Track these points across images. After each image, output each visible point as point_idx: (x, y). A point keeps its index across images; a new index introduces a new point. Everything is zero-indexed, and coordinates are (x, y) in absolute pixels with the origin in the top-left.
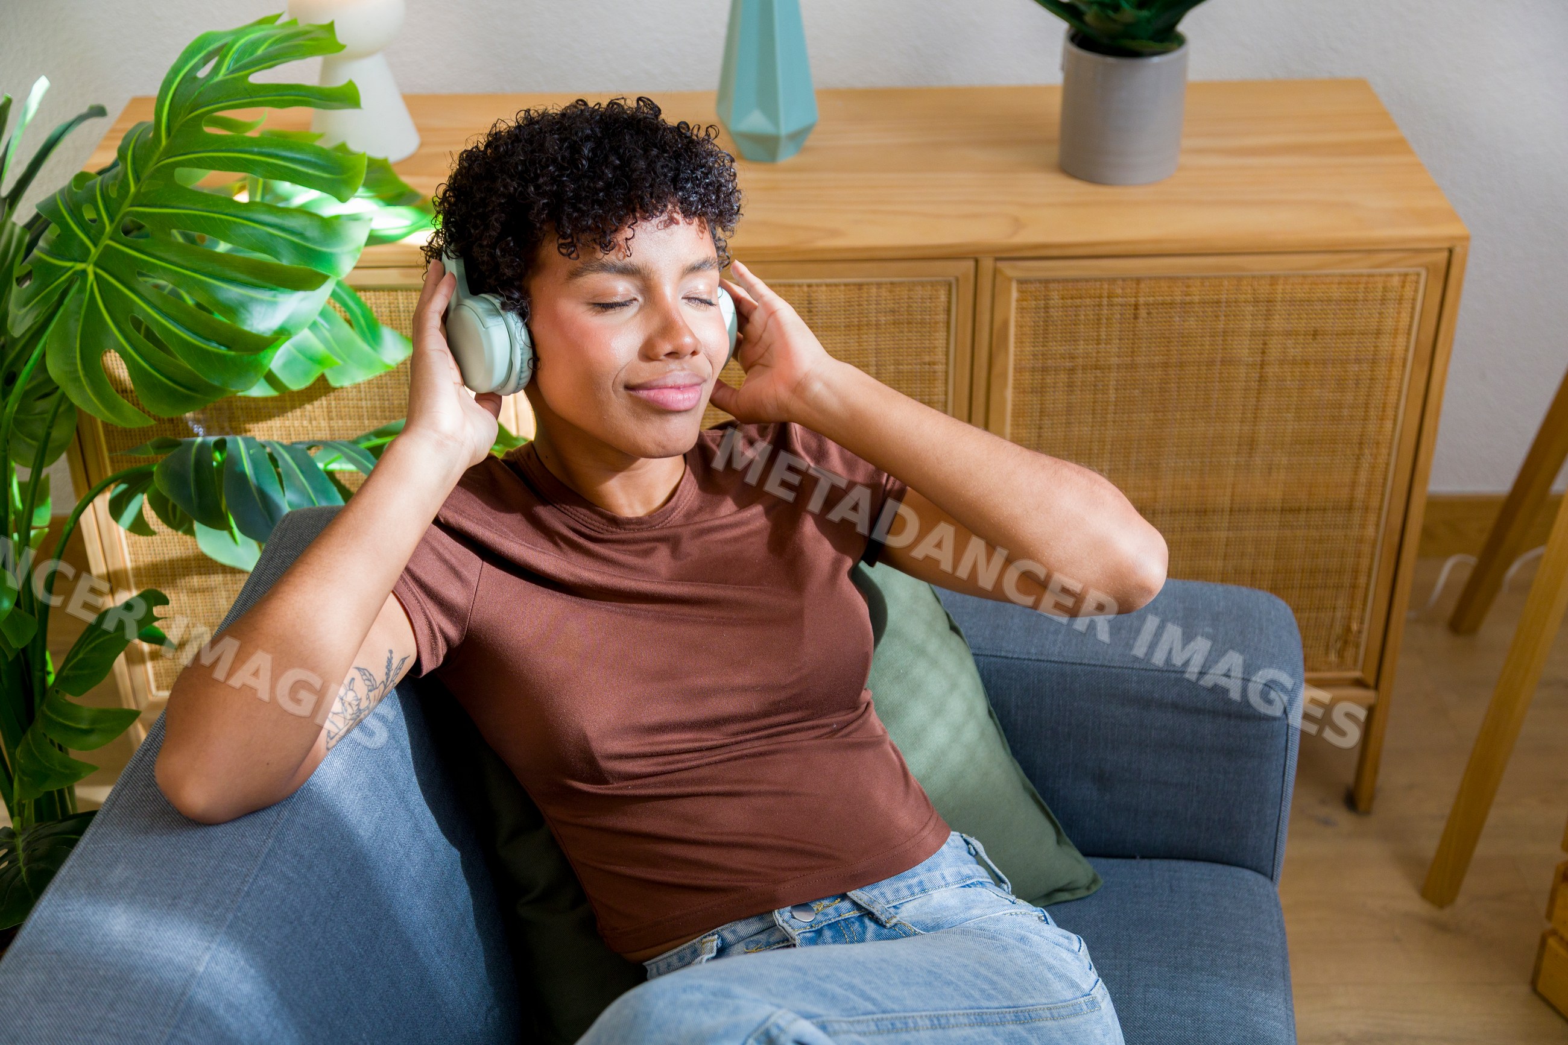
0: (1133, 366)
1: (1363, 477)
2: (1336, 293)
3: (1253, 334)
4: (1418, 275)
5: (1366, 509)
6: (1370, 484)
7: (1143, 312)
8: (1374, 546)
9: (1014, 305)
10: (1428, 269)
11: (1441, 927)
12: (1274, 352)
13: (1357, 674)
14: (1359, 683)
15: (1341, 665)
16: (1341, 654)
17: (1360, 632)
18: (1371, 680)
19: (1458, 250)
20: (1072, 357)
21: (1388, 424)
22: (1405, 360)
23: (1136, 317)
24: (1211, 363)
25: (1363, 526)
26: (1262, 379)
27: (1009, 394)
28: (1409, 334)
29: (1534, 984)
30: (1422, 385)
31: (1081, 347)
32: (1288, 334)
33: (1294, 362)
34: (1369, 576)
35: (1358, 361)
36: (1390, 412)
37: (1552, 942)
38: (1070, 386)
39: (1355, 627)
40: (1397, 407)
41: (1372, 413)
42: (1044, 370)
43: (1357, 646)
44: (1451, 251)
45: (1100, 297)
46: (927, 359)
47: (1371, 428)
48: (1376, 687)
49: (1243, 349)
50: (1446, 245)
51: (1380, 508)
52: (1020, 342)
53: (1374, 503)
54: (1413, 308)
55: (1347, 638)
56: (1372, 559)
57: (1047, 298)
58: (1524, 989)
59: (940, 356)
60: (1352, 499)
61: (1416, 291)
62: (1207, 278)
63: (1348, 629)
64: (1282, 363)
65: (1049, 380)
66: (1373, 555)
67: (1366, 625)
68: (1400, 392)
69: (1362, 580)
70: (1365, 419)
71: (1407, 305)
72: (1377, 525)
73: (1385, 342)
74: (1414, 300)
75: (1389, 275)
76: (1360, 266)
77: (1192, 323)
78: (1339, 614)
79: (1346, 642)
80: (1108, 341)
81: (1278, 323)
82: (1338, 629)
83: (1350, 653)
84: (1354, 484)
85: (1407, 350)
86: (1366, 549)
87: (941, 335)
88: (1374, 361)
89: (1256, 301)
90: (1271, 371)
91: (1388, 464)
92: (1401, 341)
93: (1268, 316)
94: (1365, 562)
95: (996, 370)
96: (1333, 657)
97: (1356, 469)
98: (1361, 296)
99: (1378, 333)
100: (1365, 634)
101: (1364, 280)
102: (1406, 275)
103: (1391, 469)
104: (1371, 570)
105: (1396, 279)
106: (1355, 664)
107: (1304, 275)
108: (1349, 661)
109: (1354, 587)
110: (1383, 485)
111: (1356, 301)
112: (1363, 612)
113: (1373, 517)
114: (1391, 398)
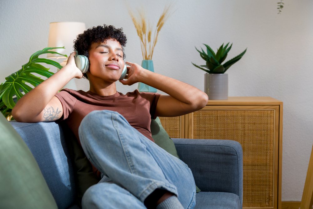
0: (217, 130)
1: (268, 158)
2: (258, 114)
3: (241, 123)
4: (274, 111)
6: (270, 159)
7: (219, 118)
8: (273, 175)
9: (193, 116)
10: (275, 109)
12: (246, 128)
15: (269, 206)
16: (269, 203)
17: (272, 197)
19: (281, 106)
20: (205, 128)
21: (272, 145)
22: (273, 130)
23: (217, 119)
24: (234, 130)
25: (269, 170)
26: (244, 134)
27: (192, 135)
28: (274, 124)
31: (207, 125)
32: (249, 123)
33: (251, 130)
35: (264, 130)
36: (272, 142)
38: (205, 134)
39: (271, 196)
40: (273, 141)
41: (268, 142)
42: (200, 130)
43: (272, 200)
44: (279, 105)
45: (210, 114)
46: (175, 127)
47: (269, 146)
49: (240, 126)
50: (278, 104)
51: (273, 166)
52: (194, 124)
53: (271, 164)
54: (274, 118)
55: (270, 198)
56: (273, 178)
57: (199, 114)
59: (178, 127)
60: (266, 163)
61: (274, 114)
62: (231, 111)
63: (269, 196)
64: (248, 130)
65: (201, 133)
66: (273, 177)
67: (273, 195)
68: (273, 137)
69: (271, 184)
70: (267, 144)
71: (272, 117)
72: (273, 170)
73: (269, 126)
74: (274, 116)
76: (262, 108)
77: (229, 121)
78: (267, 192)
79: (269, 200)
80: (212, 124)
81: (246, 121)
82: (267, 196)
83: (271, 202)
84: (266, 159)
85: (274, 127)
86: (271, 176)
87: (178, 122)
88: (267, 130)
89: (241, 116)
90: (246, 132)
91: (273, 155)
92: (272, 125)
93: (244, 119)
94: (271, 179)
95: (190, 130)
96: (267, 204)
97: (267, 155)
99: (267, 124)
100: (273, 197)
101: (263, 112)
102: (271, 110)
103: (274, 155)
104: (273, 181)
105: (269, 112)
106: (272, 205)
107: (251, 111)
108: (271, 204)
109: (269, 185)
110: (273, 160)
111: (262, 116)
112: (272, 191)
113: (271, 168)
114: (272, 139)
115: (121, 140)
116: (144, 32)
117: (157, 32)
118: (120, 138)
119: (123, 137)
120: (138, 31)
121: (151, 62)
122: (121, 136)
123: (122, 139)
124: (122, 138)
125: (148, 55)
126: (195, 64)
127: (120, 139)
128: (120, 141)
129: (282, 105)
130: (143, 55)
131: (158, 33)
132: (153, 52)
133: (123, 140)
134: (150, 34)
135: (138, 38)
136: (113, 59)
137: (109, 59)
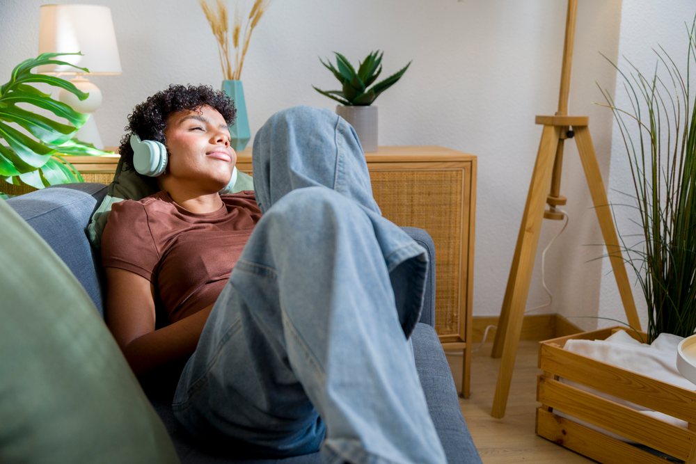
1: (451, 251)
2: (435, 178)
3: (408, 194)
4: (462, 171)
5: (454, 264)
6: (454, 254)
8: (458, 280)
10: (464, 168)
12: (416, 202)
13: (458, 335)
14: (459, 340)
15: (451, 332)
16: (451, 328)
17: (457, 316)
18: (463, 339)
19: (473, 162)
21: (458, 229)
22: (461, 204)
24: (394, 205)
25: (453, 272)
26: (412, 212)
28: (461, 194)
29: (536, 432)
30: (468, 212)
32: (420, 194)
33: (423, 205)
34: (458, 293)
35: (445, 204)
36: (458, 225)
37: (540, 410)
39: (455, 315)
40: (460, 223)
41: (452, 225)
43: (457, 323)
44: (471, 162)
47: (452, 231)
48: (465, 342)
49: (405, 199)
50: (470, 160)
51: (459, 264)
53: (456, 262)
54: (461, 184)
55: (453, 320)
56: (458, 286)
58: (534, 435)
60: (448, 261)
61: (462, 177)
63: (452, 316)
64: (419, 205)
66: (458, 283)
67: (459, 314)
68: (460, 216)
69: (455, 295)
70: (450, 227)
71: (459, 183)
72: (459, 272)
73: (453, 197)
74: (461, 181)
75: (452, 171)
76: (442, 166)
77: (386, 189)
78: (449, 309)
79: (452, 322)
81: (416, 190)
82: (449, 317)
83: (454, 326)
84: (448, 254)
85: (461, 200)
86: (455, 281)
88: (450, 205)
89: (407, 181)
90: (416, 208)
91: (459, 246)
92: (459, 196)
93: (412, 186)
94: (455, 287)
96: (448, 329)
97: (449, 248)
98: (443, 179)
99: (451, 194)
100: (459, 317)
101: (444, 173)
102: (457, 171)
103: (461, 247)
104: (458, 290)
105: (454, 173)
106: (457, 330)
107: (423, 171)
108: (454, 330)
109: (453, 297)
110: (459, 255)
111: (442, 181)
112: (457, 308)
113: (456, 268)
114: (458, 219)
115: (337, 172)
116: (226, 29)
117: (250, 28)
118: (337, 166)
119: (344, 168)
120: (213, 27)
121: (240, 83)
122: (341, 164)
123: (339, 171)
124: (341, 169)
125: (233, 70)
126: (318, 88)
127: (337, 169)
128: (335, 173)
129: (476, 161)
130: (223, 71)
131: (251, 30)
132: (241, 64)
133: (341, 174)
134: (237, 31)
135: (213, 39)
136: (219, 141)
137: (212, 141)
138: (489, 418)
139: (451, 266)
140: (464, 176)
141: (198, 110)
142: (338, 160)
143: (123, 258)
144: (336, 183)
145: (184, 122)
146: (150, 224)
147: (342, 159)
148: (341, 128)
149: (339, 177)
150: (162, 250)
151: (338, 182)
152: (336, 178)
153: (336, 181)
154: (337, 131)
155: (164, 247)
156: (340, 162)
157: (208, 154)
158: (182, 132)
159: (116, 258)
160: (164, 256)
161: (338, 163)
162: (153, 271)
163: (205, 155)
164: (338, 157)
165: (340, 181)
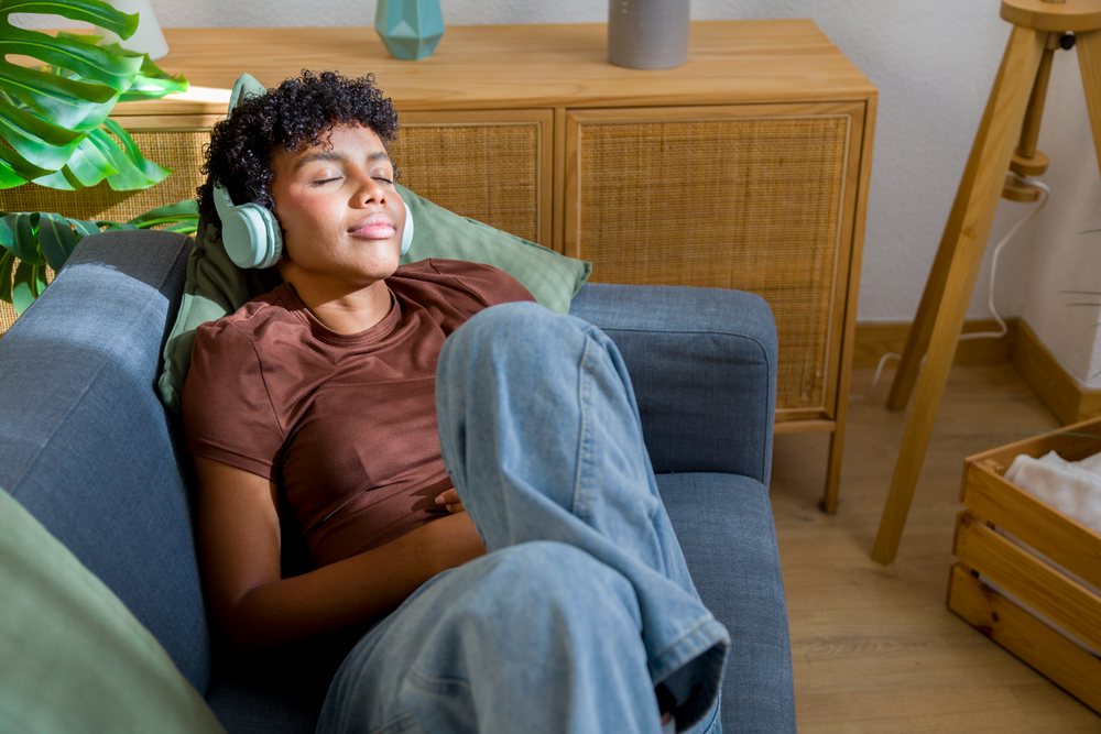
0: (661, 186)
1: (818, 264)
2: (794, 132)
3: (740, 162)
4: (846, 119)
5: (822, 287)
6: (823, 269)
7: (666, 147)
8: (828, 315)
9: (580, 141)
10: (852, 115)
11: (886, 576)
12: (755, 175)
13: (821, 409)
14: (823, 416)
15: (810, 404)
16: (810, 396)
17: (822, 378)
18: (831, 415)
19: (871, 102)
20: (621, 179)
21: (833, 225)
22: (841, 179)
23: (662, 151)
24: (713, 183)
25: (820, 301)
26: (747, 195)
27: (579, 205)
28: (843, 161)
29: (947, 603)
30: (853, 197)
31: (626, 172)
32: (763, 161)
33: (768, 182)
34: (826, 336)
35: (810, 181)
36: (833, 218)
37: (957, 570)
38: (620, 200)
39: (818, 374)
40: (837, 214)
41: (822, 218)
42: (602, 188)
43: (821, 388)
44: (866, 102)
45: (638, 136)
46: (522, 181)
47: (822, 228)
48: (835, 419)
49: (734, 172)
50: (863, 98)
51: (830, 287)
52: (585, 168)
53: (826, 283)
54: (844, 143)
55: (814, 383)
56: (827, 324)
57: (602, 137)
58: (942, 608)
59: (532, 180)
60: (811, 281)
61: (845, 130)
62: (708, 122)
63: (814, 376)
64: (760, 182)
65: (606, 195)
66: (827, 320)
67: (826, 373)
68: (839, 202)
69: (821, 340)
70: (817, 222)
71: (840, 141)
72: (829, 300)
73: (827, 166)
74: (845, 137)
75: (827, 119)
76: (808, 112)
77: (699, 154)
78: (807, 365)
79: (813, 386)
80: (644, 167)
81: (756, 154)
82: (807, 376)
83: (816, 393)
84: (812, 270)
85: (842, 173)
86: (823, 317)
87: (532, 163)
88: (821, 181)
89: (741, 139)
90: (754, 188)
91: (834, 255)
92: (838, 166)
93: (749, 149)
94: (823, 326)
95: (569, 189)
96: (805, 397)
97: (813, 257)
98: (810, 135)
99: (823, 161)
100: (825, 380)
101: (811, 123)
102: (838, 119)
103: (836, 258)
104: (826, 332)
105: (832, 122)
106: (820, 400)
107: (772, 120)
108: (816, 399)
109: (816, 345)
110: (832, 270)
111: (807, 138)
112: (823, 362)
113: (826, 294)
114: (834, 207)
115: (580, 463)
118: (581, 451)
119: (592, 452)
122: (588, 446)
123: (585, 461)
124: (588, 456)
127: (581, 457)
128: (576, 465)
129: (876, 100)
133: (587, 466)
136: (371, 201)
137: (354, 203)
138: (868, 564)
139: (815, 293)
140: (850, 130)
141: (324, 138)
142: (583, 438)
143: (221, 443)
144: (578, 485)
145: (303, 169)
146: (264, 374)
147: (589, 436)
148: (590, 364)
149: (585, 474)
150: (288, 423)
151: (581, 483)
152: (579, 474)
153: (578, 479)
154: (582, 370)
155: (291, 418)
156: (587, 441)
157: (351, 230)
158: (300, 188)
159: (211, 443)
160: (293, 435)
161: (582, 445)
162: (274, 461)
163: (346, 234)
164: (583, 433)
165: (585, 480)
